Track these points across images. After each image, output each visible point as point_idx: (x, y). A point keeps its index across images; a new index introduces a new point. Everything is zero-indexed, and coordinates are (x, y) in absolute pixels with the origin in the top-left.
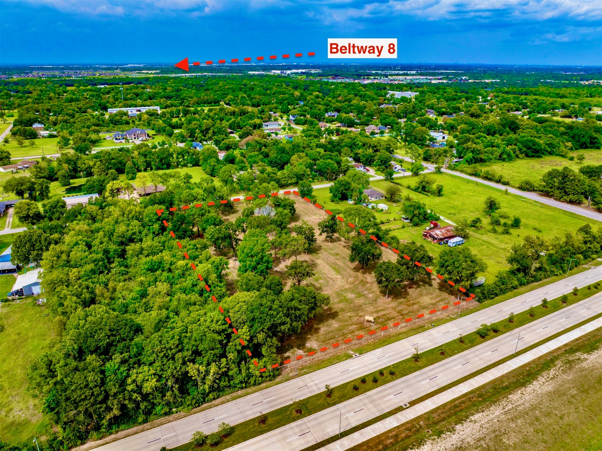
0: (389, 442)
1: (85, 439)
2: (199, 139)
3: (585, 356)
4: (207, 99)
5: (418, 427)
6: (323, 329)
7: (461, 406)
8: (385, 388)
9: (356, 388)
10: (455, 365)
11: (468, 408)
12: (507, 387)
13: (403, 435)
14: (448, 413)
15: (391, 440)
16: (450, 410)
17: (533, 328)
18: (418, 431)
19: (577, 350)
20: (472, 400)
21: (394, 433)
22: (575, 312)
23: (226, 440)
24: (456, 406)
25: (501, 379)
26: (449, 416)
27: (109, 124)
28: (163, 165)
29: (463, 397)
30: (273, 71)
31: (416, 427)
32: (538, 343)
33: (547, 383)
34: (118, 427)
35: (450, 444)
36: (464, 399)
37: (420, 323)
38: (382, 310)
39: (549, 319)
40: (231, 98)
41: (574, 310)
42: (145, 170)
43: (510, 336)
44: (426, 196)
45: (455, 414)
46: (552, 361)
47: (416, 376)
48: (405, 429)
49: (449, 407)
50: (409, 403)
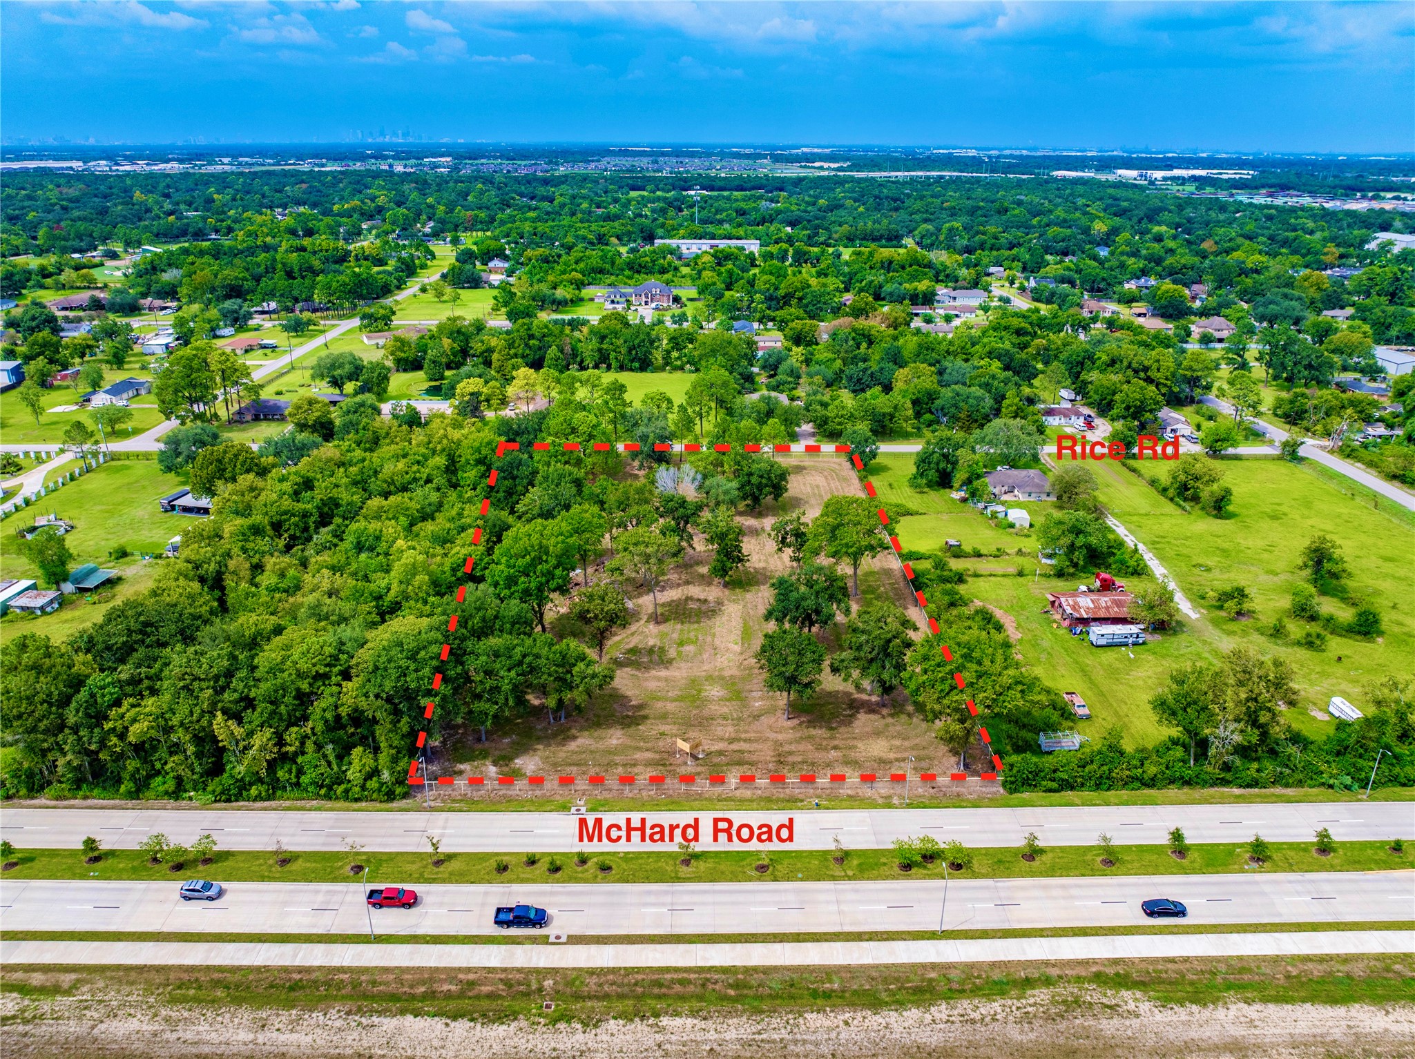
0: (445, 987)
1: (38, 791)
2: (758, 315)
3: (1145, 1007)
4: (872, 231)
5: (534, 986)
6: (583, 741)
7: (669, 987)
8: (560, 889)
9: (503, 868)
10: (763, 903)
11: (682, 998)
12: (828, 995)
13: (486, 989)
14: (626, 989)
15: (453, 988)
16: (636, 984)
17: (1075, 892)
18: (527, 995)
19: (1141, 985)
20: (710, 986)
21: (471, 976)
22: (1263, 894)
23: (201, 867)
24: (659, 984)
25: (828, 972)
26: (621, 997)
27: (622, 270)
28: (632, 361)
29: (695, 972)
30: (1120, 172)
31: (529, 986)
32: (1042, 930)
33: (942, 1026)
34: (92, 790)
35: (553, 1045)
36: (692, 976)
37: (797, 791)
38: (745, 741)
39: (1154, 884)
40: (928, 230)
41: (1267, 888)
42: (596, 367)
43: (987, 888)
44: (1179, 511)
45: (638, 998)
46: (1028, 983)
47: (649, 893)
48: (501, 980)
49: (640, 977)
50: (569, 936)
